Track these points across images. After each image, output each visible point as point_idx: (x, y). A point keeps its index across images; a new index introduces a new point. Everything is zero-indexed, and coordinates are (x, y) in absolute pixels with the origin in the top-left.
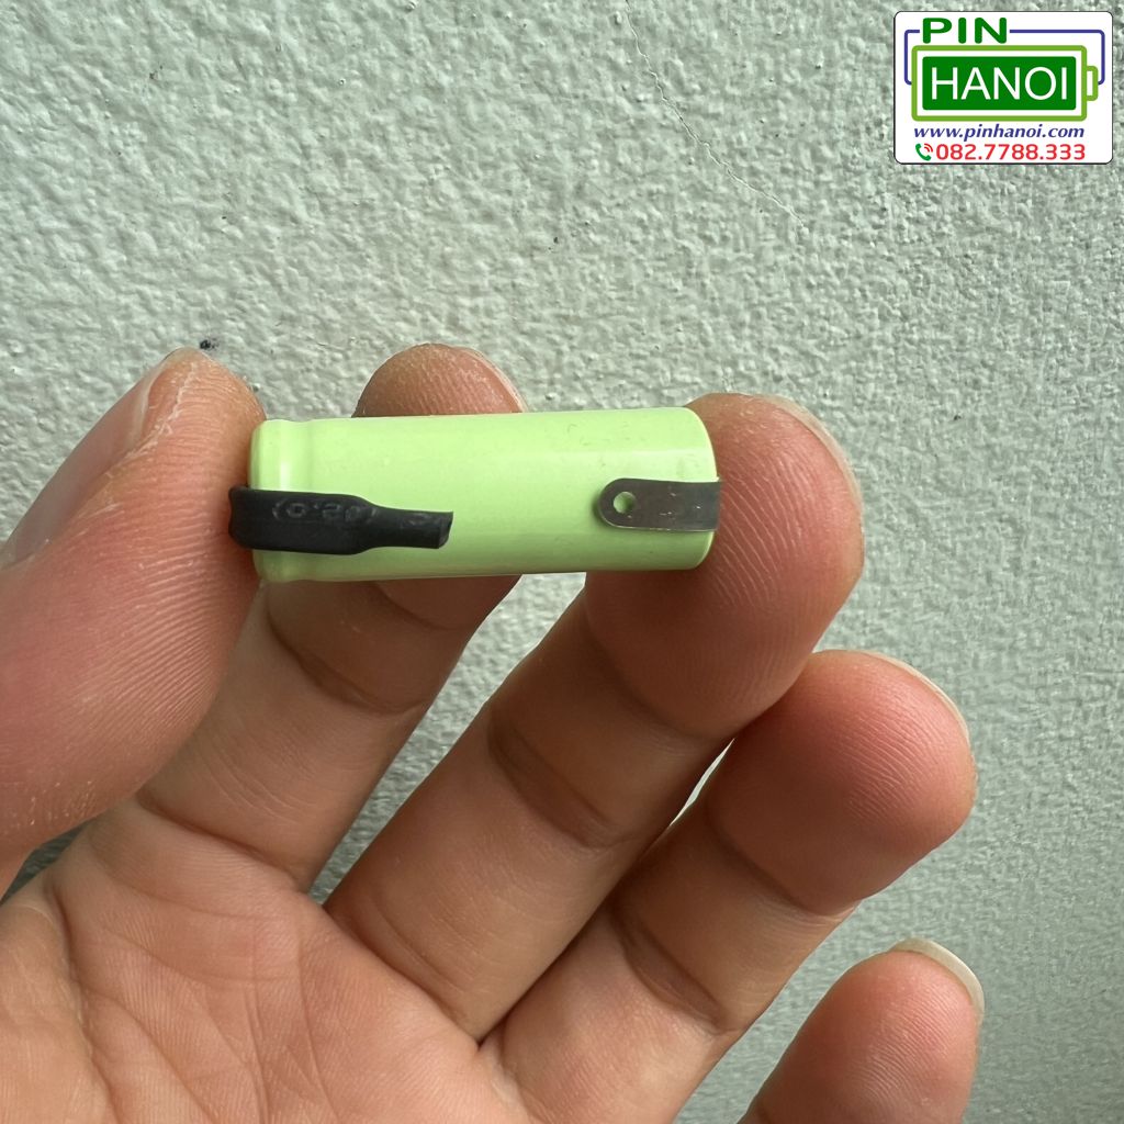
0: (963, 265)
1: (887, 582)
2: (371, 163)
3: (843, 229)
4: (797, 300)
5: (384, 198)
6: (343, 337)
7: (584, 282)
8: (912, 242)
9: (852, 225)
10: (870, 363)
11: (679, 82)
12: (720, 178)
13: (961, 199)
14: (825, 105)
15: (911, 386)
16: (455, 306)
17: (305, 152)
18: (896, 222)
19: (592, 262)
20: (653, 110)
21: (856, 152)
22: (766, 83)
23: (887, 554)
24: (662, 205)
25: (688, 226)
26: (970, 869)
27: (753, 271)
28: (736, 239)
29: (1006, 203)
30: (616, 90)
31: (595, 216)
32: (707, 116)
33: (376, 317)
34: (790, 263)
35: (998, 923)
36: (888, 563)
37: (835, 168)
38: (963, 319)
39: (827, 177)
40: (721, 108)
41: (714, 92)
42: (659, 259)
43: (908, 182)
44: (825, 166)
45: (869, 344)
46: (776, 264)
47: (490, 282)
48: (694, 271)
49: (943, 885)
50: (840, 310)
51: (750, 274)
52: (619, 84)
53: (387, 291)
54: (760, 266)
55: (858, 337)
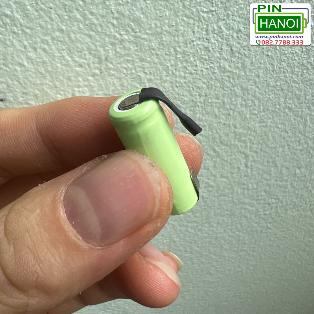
0: (222, 81)
1: (208, 169)
2: (44, 50)
3: (185, 71)
4: (174, 90)
5: (49, 60)
6: (41, 99)
7: (111, 85)
8: (206, 75)
9: (188, 69)
10: (197, 108)
11: (133, 29)
12: (147, 56)
13: (220, 63)
14: (176, 36)
15: (210, 115)
16: (73, 90)
17: (25, 47)
18: (200, 69)
19: (112, 79)
20: (126, 37)
21: (187, 49)
22: (158, 30)
23: (208, 162)
24: (131, 63)
25: (139, 69)
26: (242, 250)
27: (160, 82)
28: (154, 73)
29: (233, 64)
30: (114, 31)
31: (112, 66)
32: (142, 39)
33: (51, 93)
34: (170, 80)
35: (252, 266)
36: (208, 164)
37: (181, 54)
38: (223, 96)
39: (179, 56)
40: (146, 36)
41: (143, 32)
42: (132, 78)
43: (203, 58)
44: (178, 53)
45: (196, 103)
46: (166, 80)
47: (83, 84)
48: (142, 82)
49: (234, 254)
50: (187, 93)
51: (159, 83)
52: (115, 30)
53: (53, 86)
54: (162, 81)
55: (193, 101)
